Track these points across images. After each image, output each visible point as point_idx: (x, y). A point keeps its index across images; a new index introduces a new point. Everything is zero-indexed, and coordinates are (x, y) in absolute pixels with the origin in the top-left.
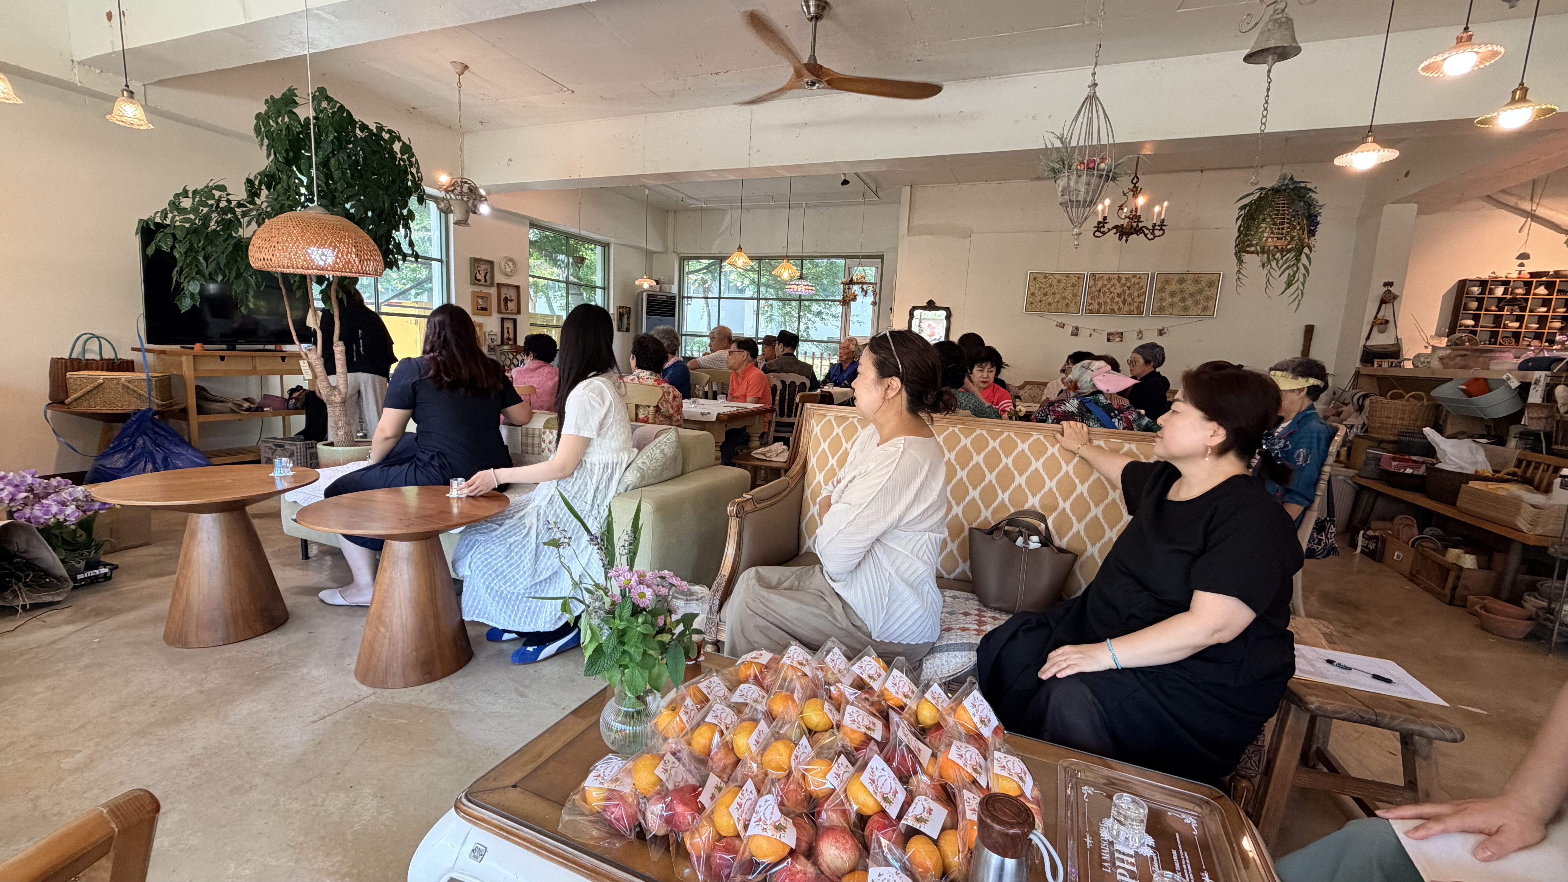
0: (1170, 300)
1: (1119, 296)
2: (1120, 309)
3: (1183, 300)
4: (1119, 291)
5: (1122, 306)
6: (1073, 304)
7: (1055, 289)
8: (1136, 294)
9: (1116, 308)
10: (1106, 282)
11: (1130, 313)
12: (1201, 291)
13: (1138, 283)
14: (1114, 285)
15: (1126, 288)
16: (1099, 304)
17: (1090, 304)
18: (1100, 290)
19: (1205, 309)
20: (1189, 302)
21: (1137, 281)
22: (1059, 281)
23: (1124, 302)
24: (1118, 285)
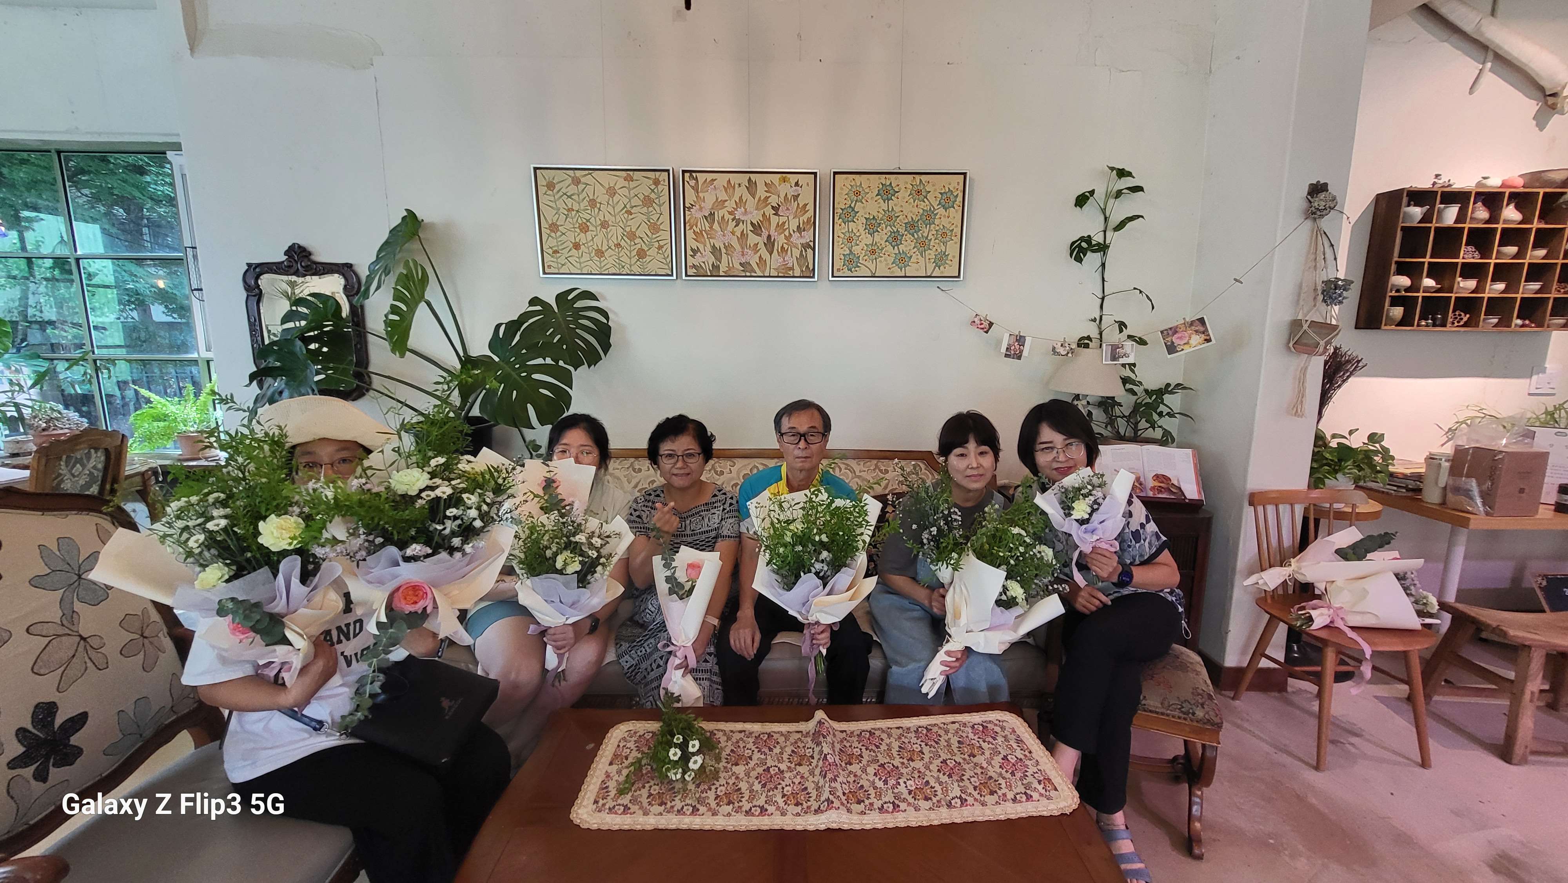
0: (869, 240)
1: (757, 228)
2: (762, 261)
3: (895, 239)
4: (756, 217)
5: (765, 255)
6: (653, 252)
7: (605, 213)
8: (794, 225)
9: (754, 261)
10: (723, 196)
11: (785, 273)
12: (929, 217)
13: (796, 197)
14: (741, 202)
15: (769, 211)
16: (715, 251)
17: (695, 252)
18: (712, 215)
19: (941, 259)
20: (907, 245)
21: (791, 192)
22: (611, 192)
23: (770, 244)
24: (751, 203)
